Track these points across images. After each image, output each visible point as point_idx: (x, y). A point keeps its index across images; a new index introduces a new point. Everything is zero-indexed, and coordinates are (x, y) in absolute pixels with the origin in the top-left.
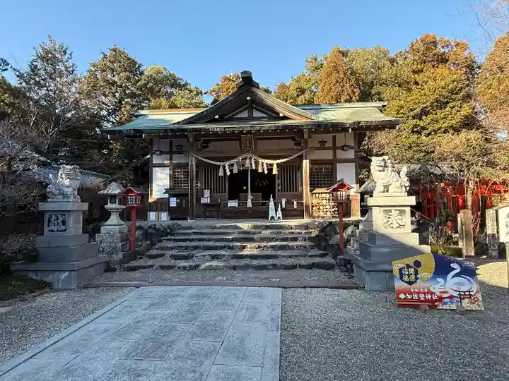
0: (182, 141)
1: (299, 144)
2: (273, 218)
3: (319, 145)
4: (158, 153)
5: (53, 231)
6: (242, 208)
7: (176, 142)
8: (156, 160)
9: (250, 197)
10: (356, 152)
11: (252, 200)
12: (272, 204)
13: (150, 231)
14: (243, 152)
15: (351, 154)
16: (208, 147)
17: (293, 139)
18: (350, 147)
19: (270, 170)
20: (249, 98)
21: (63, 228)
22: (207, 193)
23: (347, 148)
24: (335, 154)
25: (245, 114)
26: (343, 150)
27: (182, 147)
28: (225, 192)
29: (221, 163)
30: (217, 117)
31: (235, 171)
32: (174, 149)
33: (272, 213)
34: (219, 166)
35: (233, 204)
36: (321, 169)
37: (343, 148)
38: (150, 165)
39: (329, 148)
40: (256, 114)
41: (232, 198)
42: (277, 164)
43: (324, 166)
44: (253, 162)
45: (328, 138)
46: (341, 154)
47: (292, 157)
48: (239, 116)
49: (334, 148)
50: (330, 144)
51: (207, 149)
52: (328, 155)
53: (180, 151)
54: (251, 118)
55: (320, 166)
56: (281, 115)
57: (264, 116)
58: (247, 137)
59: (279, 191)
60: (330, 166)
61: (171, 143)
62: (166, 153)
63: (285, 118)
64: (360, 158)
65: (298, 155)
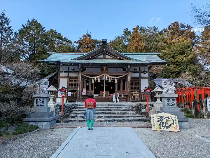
0: (76, 68)
1: (125, 70)
2: (114, 102)
3: (134, 71)
4: (64, 72)
5: (38, 106)
6: (101, 97)
7: (71, 68)
8: (62, 75)
9: (104, 92)
10: (149, 74)
11: (105, 94)
12: (114, 96)
14: (102, 73)
15: (147, 75)
16: (86, 70)
17: (123, 68)
19: (114, 81)
20: (104, 50)
21: (43, 104)
22: (85, 90)
24: (140, 75)
25: (102, 56)
27: (74, 69)
28: (93, 90)
29: (93, 78)
30: (90, 57)
31: (99, 81)
32: (70, 70)
33: (114, 99)
34: (92, 79)
35: (96, 95)
37: (144, 72)
38: (58, 77)
39: (138, 72)
40: (107, 56)
41: (96, 93)
42: (117, 78)
44: (106, 77)
45: (137, 68)
46: (143, 75)
47: (123, 76)
48: (99, 57)
49: (140, 72)
50: (138, 70)
52: (137, 75)
53: (73, 71)
54: (104, 58)
55: (134, 80)
56: (118, 58)
57: (110, 57)
58: (104, 67)
59: (116, 90)
60: (138, 80)
61: (69, 68)
62: (66, 72)
63: (120, 59)
64: (151, 77)
65: (125, 75)
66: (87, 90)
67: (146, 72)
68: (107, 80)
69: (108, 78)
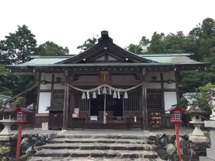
0: (61, 75)
1: (139, 79)
3: (152, 80)
4: (44, 82)
6: (100, 121)
7: (56, 75)
8: (43, 87)
9: (105, 114)
10: (177, 85)
11: (106, 116)
13: (34, 138)
14: (101, 83)
15: (173, 86)
16: (78, 79)
17: (135, 75)
18: (173, 81)
20: (106, 48)
22: (77, 110)
23: (172, 82)
24: (162, 86)
25: (103, 59)
26: (168, 83)
27: (61, 79)
28: (88, 110)
30: (84, 60)
32: (55, 80)
35: (94, 118)
36: (154, 95)
37: (168, 82)
38: (38, 90)
39: (159, 82)
40: (110, 58)
41: (93, 114)
43: (155, 94)
44: (110, 90)
45: (158, 75)
46: (166, 86)
48: (98, 60)
49: (162, 82)
50: (159, 79)
51: (77, 81)
52: (158, 86)
53: (59, 81)
54: (107, 61)
55: (153, 94)
56: (127, 59)
57: (115, 59)
58: (105, 73)
59: (125, 110)
60: (160, 94)
61: (53, 76)
62: (50, 83)
63: (129, 61)
64: (180, 88)
65: (139, 86)
66: (80, 110)
67: (172, 80)
68: (111, 94)
69: (113, 92)
